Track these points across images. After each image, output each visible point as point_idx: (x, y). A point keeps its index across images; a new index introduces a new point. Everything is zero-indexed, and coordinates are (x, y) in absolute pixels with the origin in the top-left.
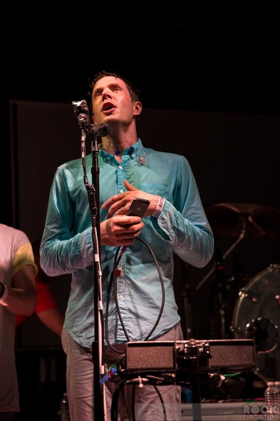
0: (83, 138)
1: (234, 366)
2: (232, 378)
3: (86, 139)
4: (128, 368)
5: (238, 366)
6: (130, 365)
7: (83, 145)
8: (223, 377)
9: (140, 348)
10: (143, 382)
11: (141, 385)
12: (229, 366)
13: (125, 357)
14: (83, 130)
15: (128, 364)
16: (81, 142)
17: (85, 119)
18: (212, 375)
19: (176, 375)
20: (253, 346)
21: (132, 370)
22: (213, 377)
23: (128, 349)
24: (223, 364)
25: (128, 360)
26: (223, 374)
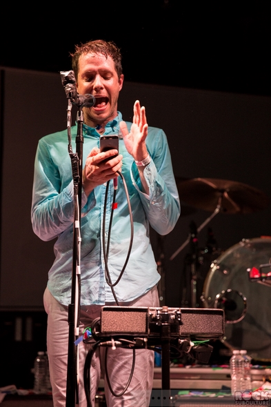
0: (70, 108)
1: (203, 334)
2: (201, 345)
3: (72, 109)
4: (102, 330)
5: (207, 334)
6: (104, 328)
7: (69, 114)
8: (192, 344)
9: (114, 313)
10: (116, 345)
12: (198, 334)
13: (100, 320)
14: (69, 100)
15: (102, 327)
16: (67, 112)
18: (182, 341)
19: (148, 339)
20: (222, 315)
21: (106, 333)
22: (183, 343)
23: (103, 312)
24: (193, 331)
25: (102, 323)
26: (192, 341)
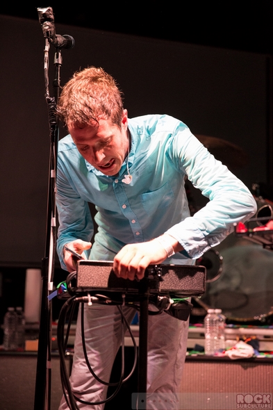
0: (47, 48)
1: (183, 291)
2: (181, 302)
3: (50, 49)
4: (78, 285)
5: (187, 291)
6: (81, 283)
7: (46, 55)
8: (172, 301)
9: (91, 267)
10: (92, 301)
11: (90, 304)
12: (178, 291)
13: (77, 274)
14: (47, 40)
15: (79, 281)
16: (44, 52)
17: (50, 28)
18: (161, 298)
19: (126, 295)
20: (204, 272)
21: (82, 288)
22: (162, 300)
23: (79, 266)
24: (173, 288)
25: (78, 278)
26: (172, 298)
